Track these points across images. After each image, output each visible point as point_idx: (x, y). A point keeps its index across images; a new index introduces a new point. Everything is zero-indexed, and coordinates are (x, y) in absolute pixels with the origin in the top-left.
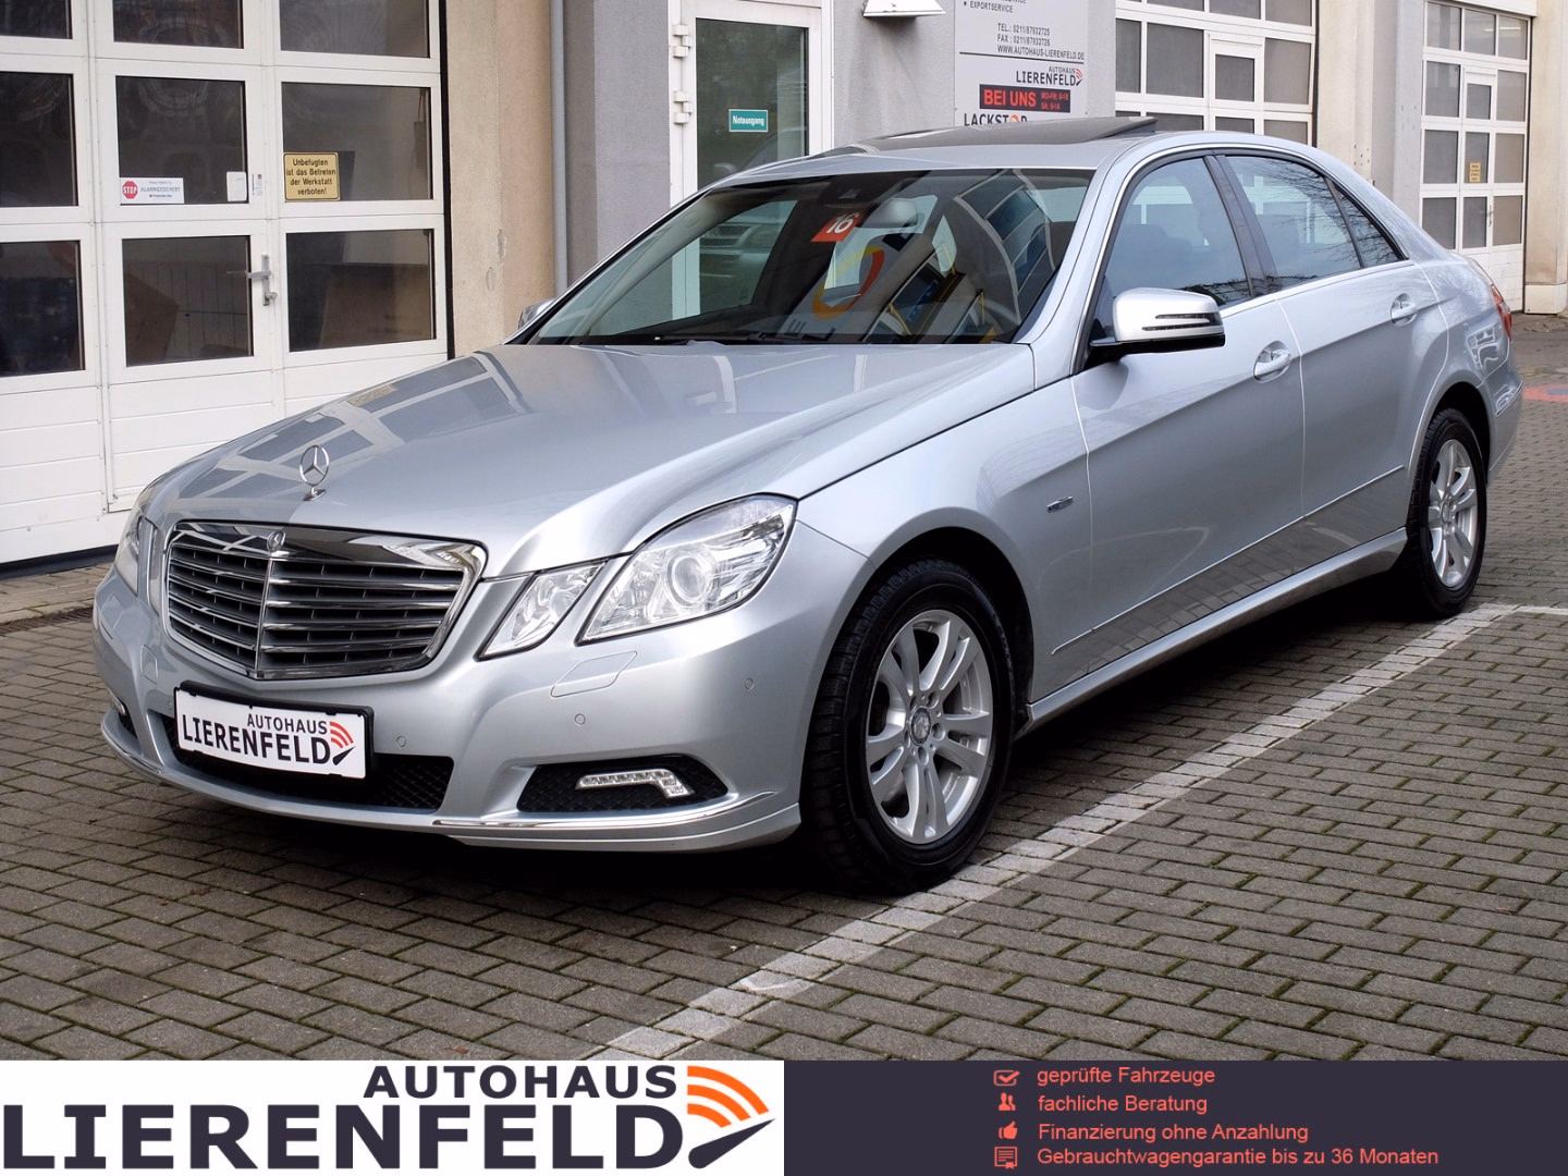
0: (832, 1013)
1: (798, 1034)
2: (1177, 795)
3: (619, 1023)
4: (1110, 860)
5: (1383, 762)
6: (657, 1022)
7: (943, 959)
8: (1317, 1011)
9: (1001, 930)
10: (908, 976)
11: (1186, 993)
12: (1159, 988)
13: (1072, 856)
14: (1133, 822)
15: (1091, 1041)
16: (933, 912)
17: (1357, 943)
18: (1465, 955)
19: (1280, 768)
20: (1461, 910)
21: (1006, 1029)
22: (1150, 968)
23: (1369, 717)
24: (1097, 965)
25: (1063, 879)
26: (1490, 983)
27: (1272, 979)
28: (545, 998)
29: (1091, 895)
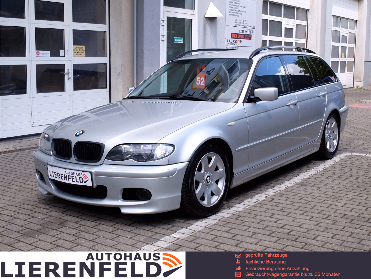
0: (193, 242)
1: (185, 247)
2: (273, 194)
3: (144, 244)
4: (257, 209)
5: (320, 188)
6: (153, 243)
7: (219, 230)
8: (304, 244)
9: (232, 224)
10: (211, 234)
11: (274, 239)
12: (268, 238)
13: (249, 207)
14: (263, 200)
16: (216, 220)
17: (314, 229)
19: (296, 189)
20: (338, 222)
21: (233, 247)
22: (266, 234)
23: (317, 178)
24: (254, 232)
25: (246, 213)
26: (344, 239)
27: (294, 237)
28: (127, 238)
29: (253, 217)
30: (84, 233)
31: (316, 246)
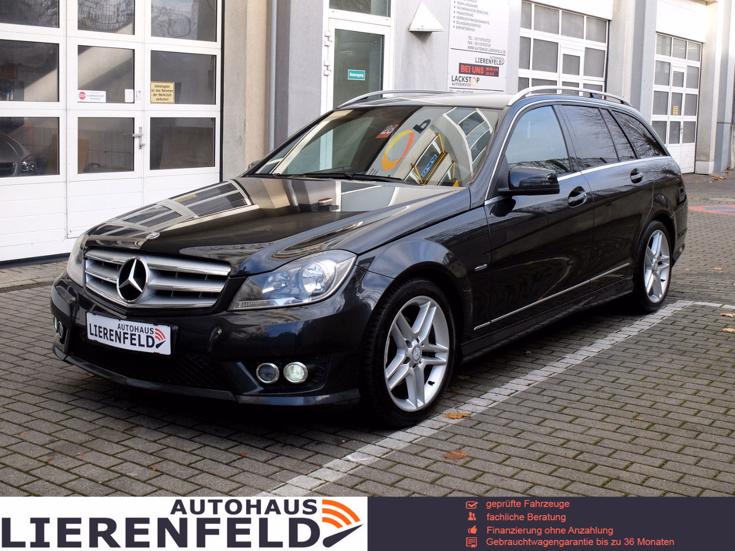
0: (388, 472)
1: (373, 481)
2: (542, 380)
3: (292, 473)
4: (513, 408)
6: (309, 473)
7: (437, 449)
8: (606, 479)
9: (464, 438)
10: (422, 457)
11: (547, 469)
12: (535, 466)
13: (497, 405)
14: (523, 392)
15: (505, 489)
16: (433, 429)
17: (624, 449)
18: (672, 456)
19: (588, 369)
20: (671, 436)
21: (466, 482)
22: (531, 457)
23: (628, 349)
24: (507, 455)
25: (491, 416)
26: (684, 470)
27: (586, 464)
28: (258, 461)
29: (504, 423)
30: (174, 450)
31: (630, 482)
